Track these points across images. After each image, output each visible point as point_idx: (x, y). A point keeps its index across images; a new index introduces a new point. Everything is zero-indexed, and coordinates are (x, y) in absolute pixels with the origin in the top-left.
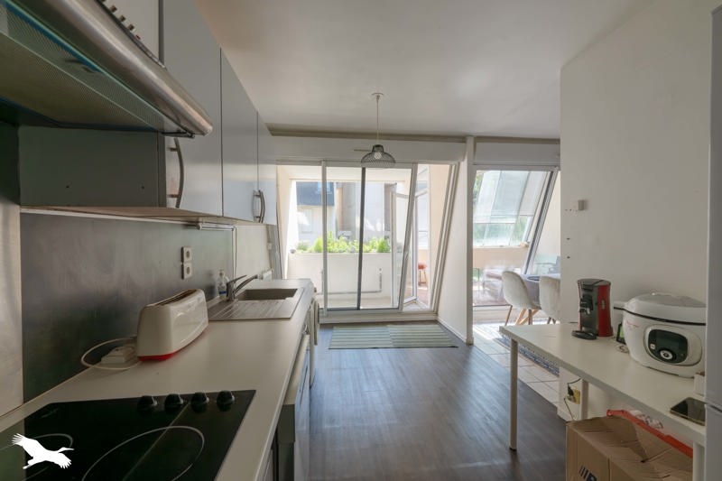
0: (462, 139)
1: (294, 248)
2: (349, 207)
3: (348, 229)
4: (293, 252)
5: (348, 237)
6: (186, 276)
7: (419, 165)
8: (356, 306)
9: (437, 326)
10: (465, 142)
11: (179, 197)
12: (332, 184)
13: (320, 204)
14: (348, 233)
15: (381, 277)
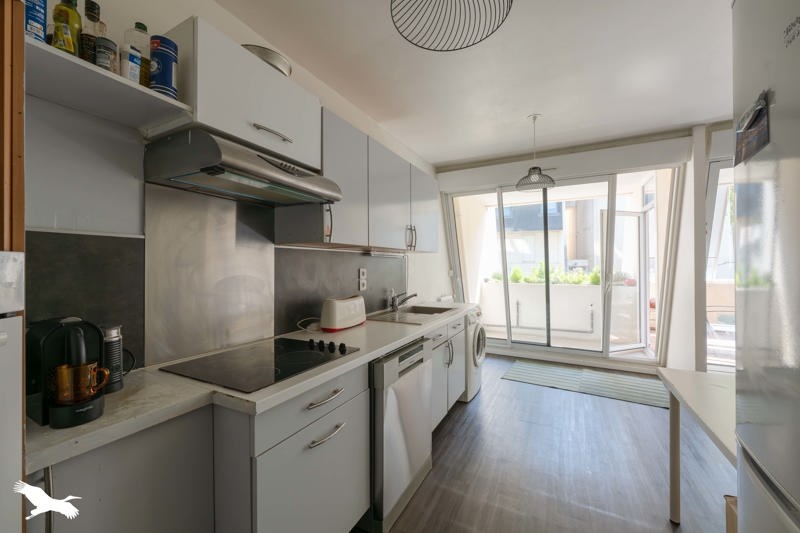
0: (687, 131)
1: (490, 277)
2: (585, 229)
3: (584, 257)
4: (486, 281)
5: (584, 268)
6: (362, 289)
7: (619, 176)
8: (545, 342)
9: (658, 382)
10: (691, 135)
11: (330, 236)
12: (559, 205)
13: (539, 229)
14: (584, 263)
15: (592, 315)
